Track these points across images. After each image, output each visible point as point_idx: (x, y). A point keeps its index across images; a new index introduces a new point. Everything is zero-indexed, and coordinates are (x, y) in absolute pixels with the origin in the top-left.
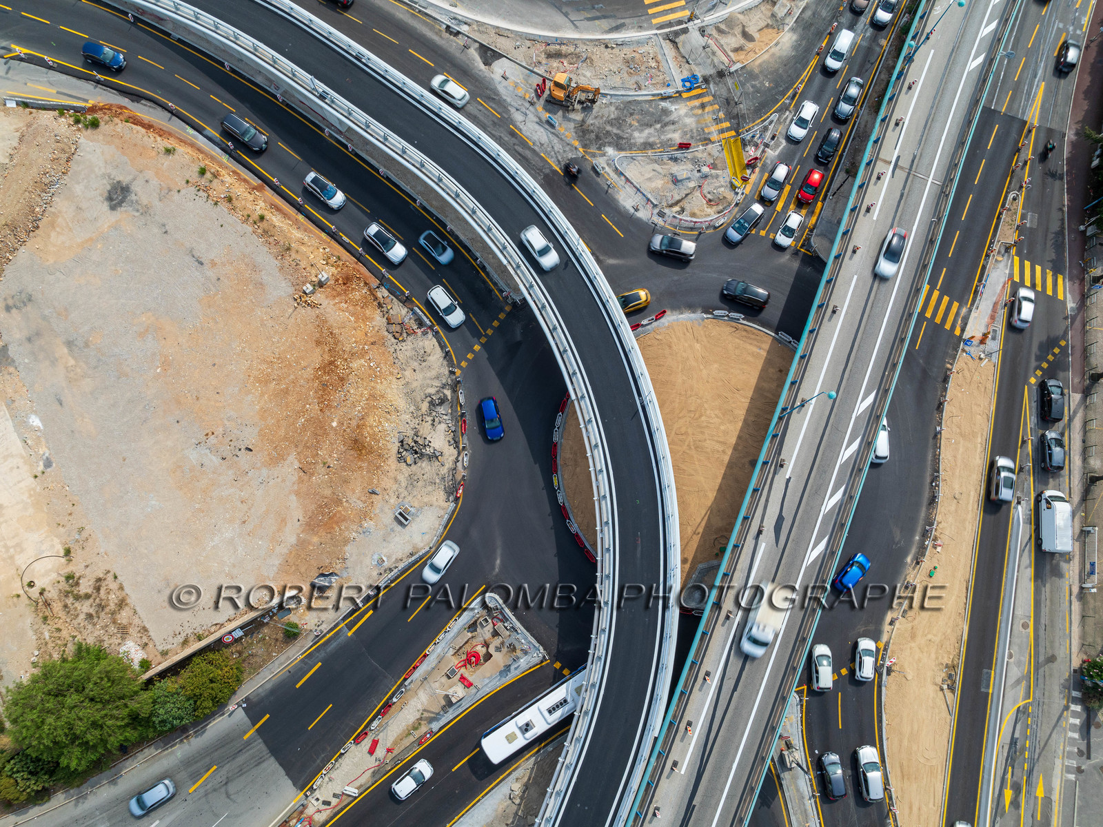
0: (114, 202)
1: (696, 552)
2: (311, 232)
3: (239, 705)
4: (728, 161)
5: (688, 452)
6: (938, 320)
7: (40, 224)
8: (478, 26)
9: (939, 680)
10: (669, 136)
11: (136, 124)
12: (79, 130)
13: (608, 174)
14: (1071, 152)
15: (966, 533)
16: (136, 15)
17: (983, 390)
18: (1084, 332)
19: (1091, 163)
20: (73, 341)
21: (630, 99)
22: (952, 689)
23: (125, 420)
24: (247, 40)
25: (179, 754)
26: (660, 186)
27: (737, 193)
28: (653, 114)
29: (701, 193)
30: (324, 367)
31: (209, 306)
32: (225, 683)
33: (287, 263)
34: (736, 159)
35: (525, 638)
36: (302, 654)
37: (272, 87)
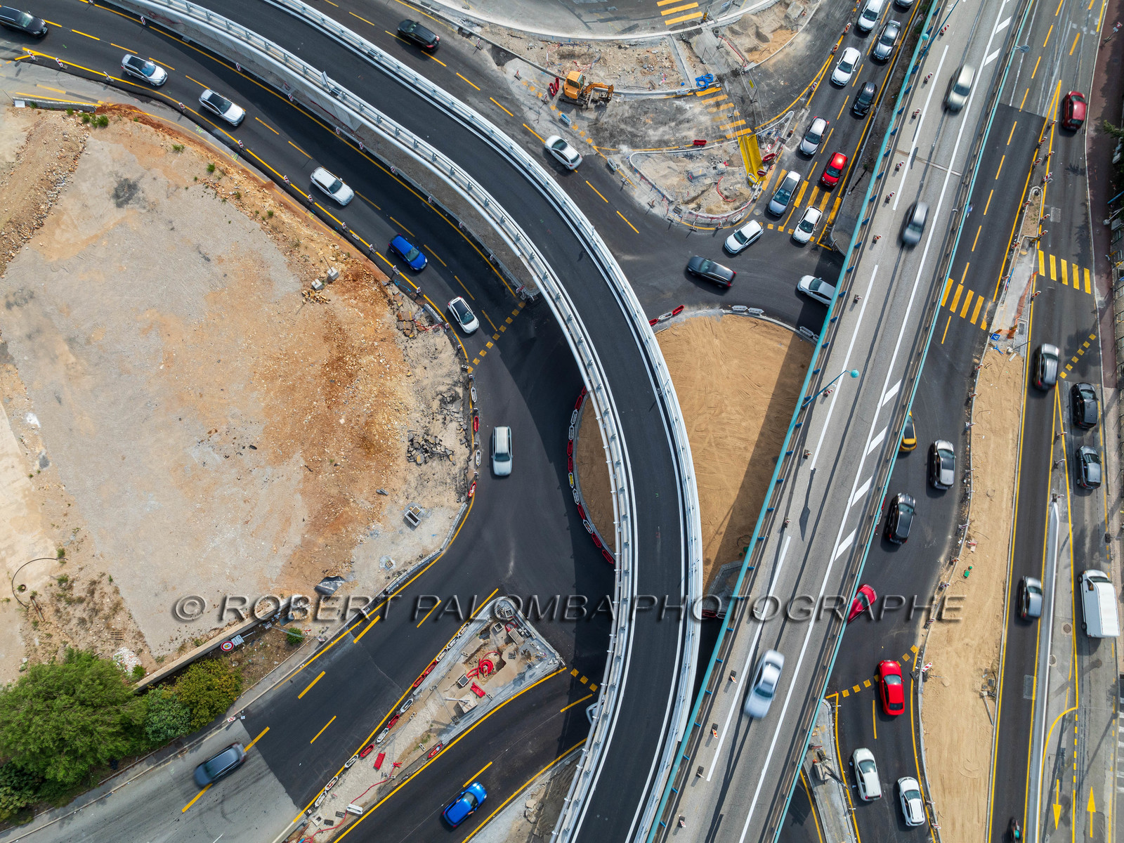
0: (121, 200)
1: (719, 552)
2: (320, 229)
3: (238, 717)
4: (744, 158)
5: (708, 449)
6: (963, 314)
7: (45, 221)
8: (491, 27)
9: (978, 687)
10: (684, 134)
11: (146, 124)
12: (87, 129)
13: (623, 171)
14: (1091, 148)
15: (1001, 532)
16: (148, 18)
17: (1012, 385)
18: (1114, 326)
19: (1112, 157)
20: (74, 338)
21: (644, 98)
22: (992, 696)
23: (126, 418)
24: (259, 40)
25: (172, 771)
26: (675, 183)
27: (754, 190)
28: (667, 112)
29: (717, 190)
30: (333, 363)
31: (215, 302)
32: (223, 692)
33: (295, 260)
34: (752, 155)
35: (539, 644)
36: (305, 663)
37: (283, 87)
